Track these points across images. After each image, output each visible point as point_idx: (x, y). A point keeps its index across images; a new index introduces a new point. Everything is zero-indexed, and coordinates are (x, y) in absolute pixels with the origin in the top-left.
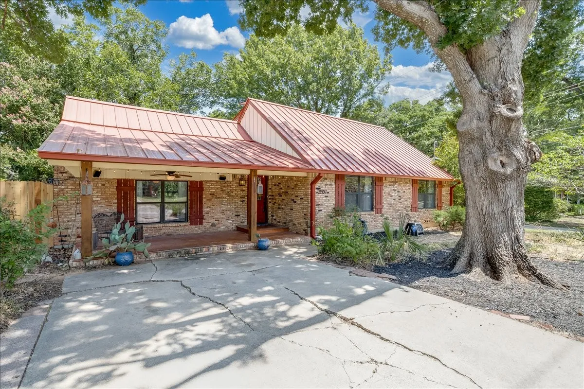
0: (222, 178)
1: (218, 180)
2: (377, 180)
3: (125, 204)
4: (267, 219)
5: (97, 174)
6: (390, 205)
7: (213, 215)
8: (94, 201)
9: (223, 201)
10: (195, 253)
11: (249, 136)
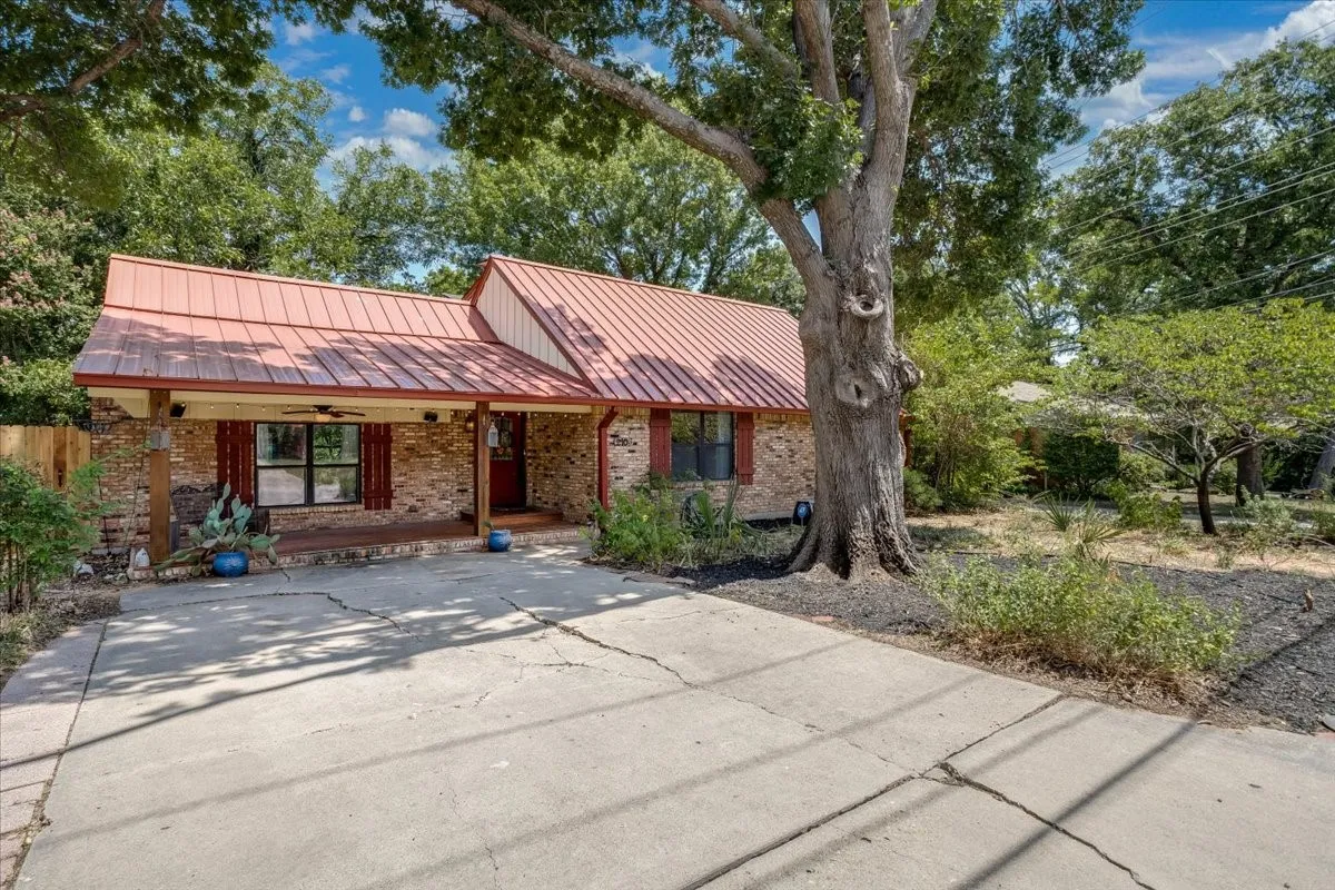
0: (431, 416)
1: (421, 420)
2: (743, 419)
3: (234, 468)
4: (524, 497)
5: (178, 410)
6: (770, 467)
7: (411, 489)
8: (171, 463)
9: (432, 462)
10: (367, 556)
11: (492, 333)
